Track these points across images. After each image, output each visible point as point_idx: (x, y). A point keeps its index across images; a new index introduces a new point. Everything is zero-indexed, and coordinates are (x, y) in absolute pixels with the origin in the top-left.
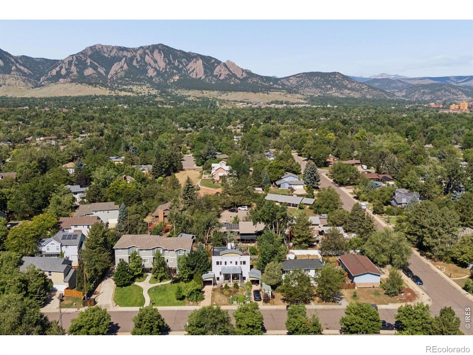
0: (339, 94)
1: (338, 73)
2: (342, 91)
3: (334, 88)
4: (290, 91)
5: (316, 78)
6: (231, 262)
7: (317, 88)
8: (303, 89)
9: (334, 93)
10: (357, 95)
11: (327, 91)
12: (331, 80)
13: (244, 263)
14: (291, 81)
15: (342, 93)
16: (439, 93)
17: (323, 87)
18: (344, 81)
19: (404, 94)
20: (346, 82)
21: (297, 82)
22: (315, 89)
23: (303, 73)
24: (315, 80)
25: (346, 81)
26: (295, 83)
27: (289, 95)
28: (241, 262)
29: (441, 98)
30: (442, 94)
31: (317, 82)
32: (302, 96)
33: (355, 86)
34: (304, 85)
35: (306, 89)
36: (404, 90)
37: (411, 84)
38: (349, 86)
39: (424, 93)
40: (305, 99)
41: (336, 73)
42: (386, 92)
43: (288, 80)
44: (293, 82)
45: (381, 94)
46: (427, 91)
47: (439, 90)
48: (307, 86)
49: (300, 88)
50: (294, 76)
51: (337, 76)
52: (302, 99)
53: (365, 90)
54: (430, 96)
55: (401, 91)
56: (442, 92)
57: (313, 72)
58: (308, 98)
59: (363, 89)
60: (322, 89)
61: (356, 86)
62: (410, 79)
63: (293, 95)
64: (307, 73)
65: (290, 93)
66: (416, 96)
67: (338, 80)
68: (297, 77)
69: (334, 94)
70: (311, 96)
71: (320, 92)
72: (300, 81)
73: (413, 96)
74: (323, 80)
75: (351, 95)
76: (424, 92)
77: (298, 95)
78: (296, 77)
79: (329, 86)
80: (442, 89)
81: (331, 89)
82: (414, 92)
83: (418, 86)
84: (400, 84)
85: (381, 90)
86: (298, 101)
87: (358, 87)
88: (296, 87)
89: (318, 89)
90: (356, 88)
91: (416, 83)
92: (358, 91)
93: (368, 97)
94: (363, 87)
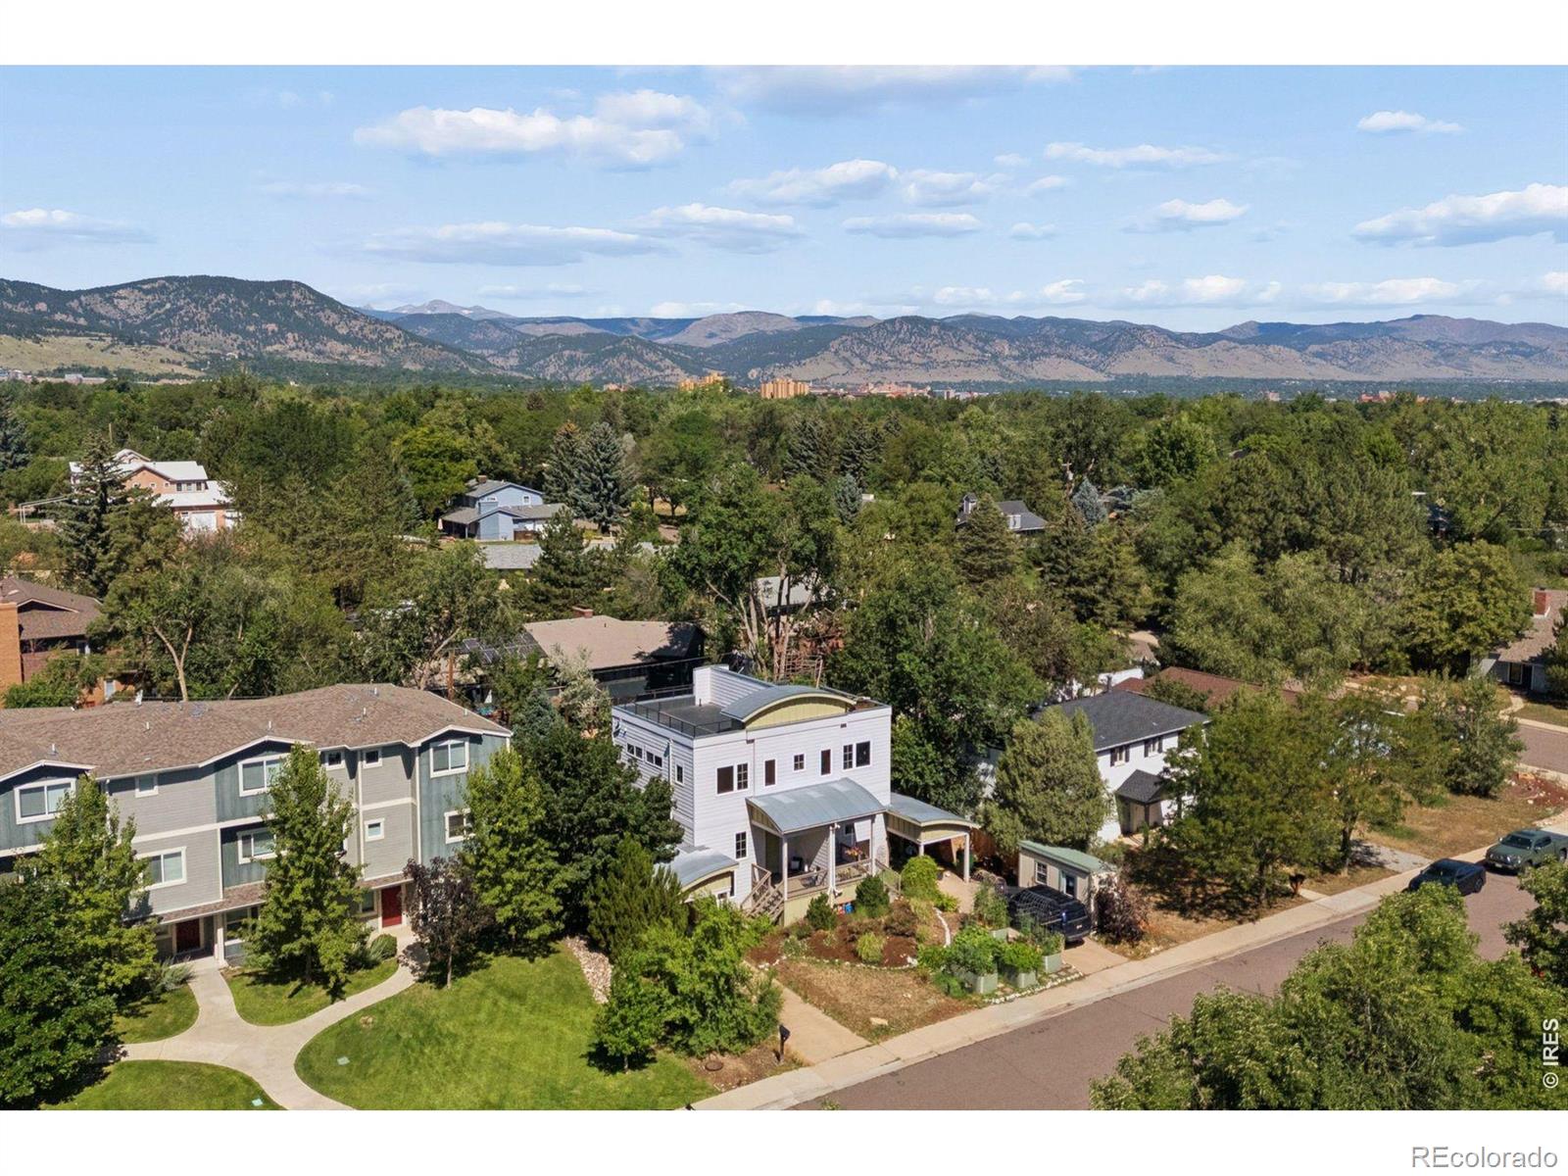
0: (311, 355)
1: (299, 285)
2: (318, 346)
3: (290, 335)
4: (127, 335)
5: (222, 296)
6: (799, 762)
7: (227, 331)
8: (173, 335)
9: (291, 348)
10: (372, 359)
11: (267, 342)
12: (276, 308)
13: (863, 753)
14: (122, 304)
15: (320, 353)
16: (614, 363)
17: (251, 329)
18: (321, 314)
19: (514, 362)
20: (329, 318)
21: (149, 308)
22: (220, 336)
23: (169, 279)
24: (217, 304)
25: (328, 312)
26: (137, 309)
27: (126, 351)
28: (847, 749)
29: (619, 375)
30: (622, 365)
31: (226, 310)
32: (178, 356)
33: (361, 329)
34: (175, 320)
35: (185, 333)
36: (514, 352)
37: (528, 336)
38: (343, 331)
39: (572, 362)
40: (191, 366)
41: (290, 283)
42: (464, 355)
43: (110, 300)
44: (133, 307)
45: (447, 359)
46: (579, 354)
47: (613, 354)
48: (192, 324)
49: (161, 329)
50: (133, 285)
51: (296, 295)
52: (180, 364)
53: (396, 346)
54: (588, 371)
55: (503, 353)
56: (622, 358)
57: (205, 278)
58: (203, 363)
59: (389, 341)
60: (246, 334)
61: (366, 331)
62: (523, 321)
63: (143, 348)
64: (184, 279)
65: (130, 342)
66: (552, 370)
67: (300, 307)
68: (147, 292)
69: (292, 355)
70: (214, 357)
71: (242, 346)
72: (161, 305)
73: (542, 367)
74: (245, 305)
75: (352, 358)
76: (571, 357)
77: (164, 352)
78: (140, 289)
79: (272, 327)
80: (621, 350)
81: (279, 337)
82: (543, 358)
83: (553, 341)
84: (495, 335)
85: (446, 347)
86: (166, 368)
87: (373, 332)
88: (145, 325)
89: (234, 336)
90: (364, 336)
91: (540, 331)
92: (372, 345)
93: (409, 366)
94: (388, 335)
